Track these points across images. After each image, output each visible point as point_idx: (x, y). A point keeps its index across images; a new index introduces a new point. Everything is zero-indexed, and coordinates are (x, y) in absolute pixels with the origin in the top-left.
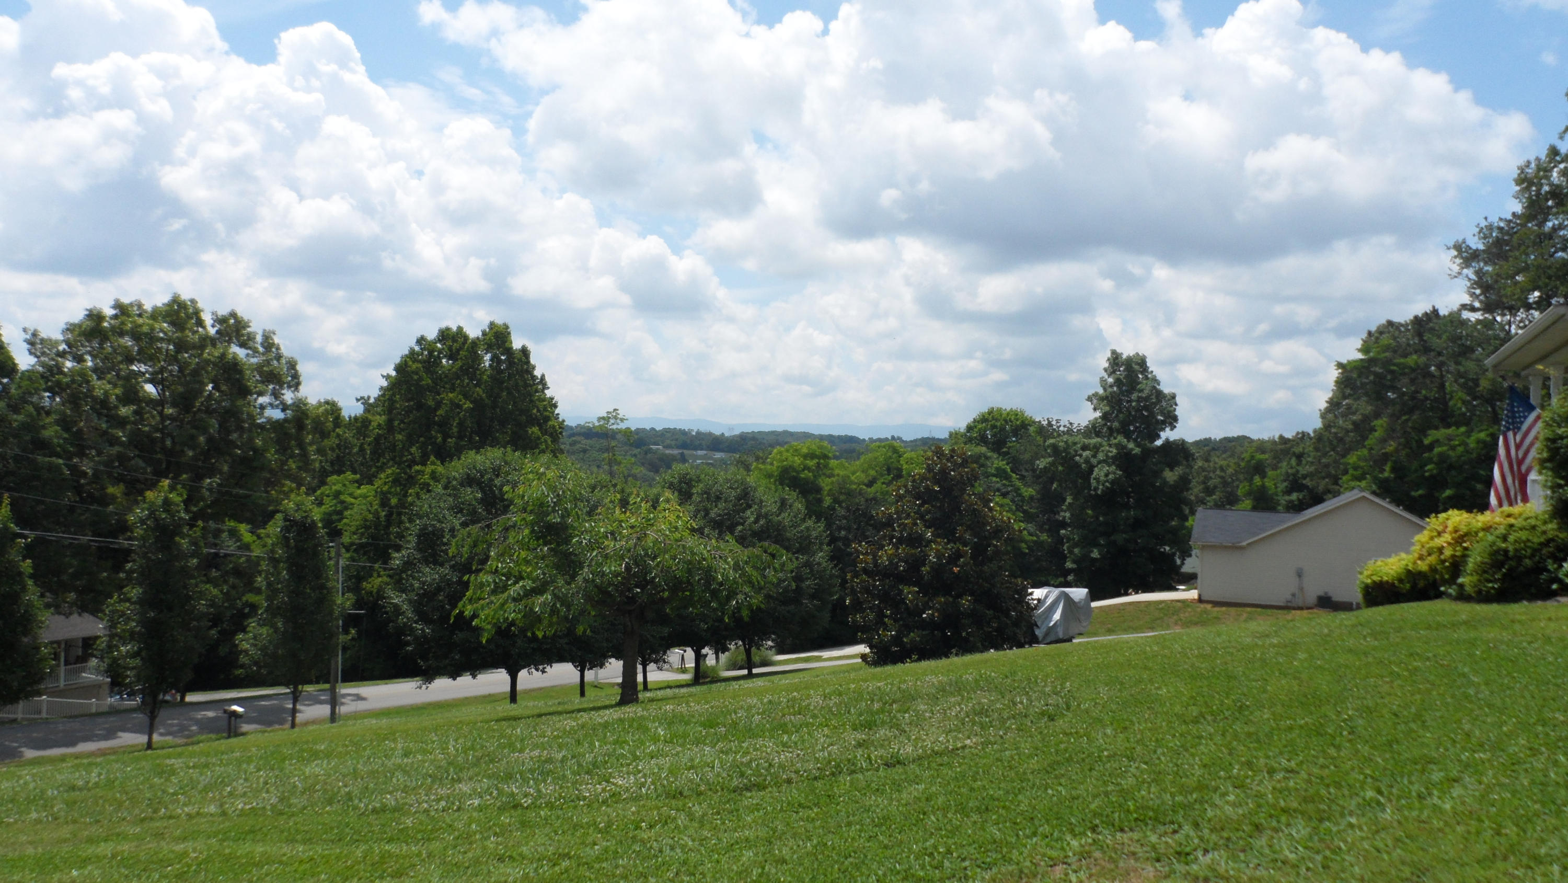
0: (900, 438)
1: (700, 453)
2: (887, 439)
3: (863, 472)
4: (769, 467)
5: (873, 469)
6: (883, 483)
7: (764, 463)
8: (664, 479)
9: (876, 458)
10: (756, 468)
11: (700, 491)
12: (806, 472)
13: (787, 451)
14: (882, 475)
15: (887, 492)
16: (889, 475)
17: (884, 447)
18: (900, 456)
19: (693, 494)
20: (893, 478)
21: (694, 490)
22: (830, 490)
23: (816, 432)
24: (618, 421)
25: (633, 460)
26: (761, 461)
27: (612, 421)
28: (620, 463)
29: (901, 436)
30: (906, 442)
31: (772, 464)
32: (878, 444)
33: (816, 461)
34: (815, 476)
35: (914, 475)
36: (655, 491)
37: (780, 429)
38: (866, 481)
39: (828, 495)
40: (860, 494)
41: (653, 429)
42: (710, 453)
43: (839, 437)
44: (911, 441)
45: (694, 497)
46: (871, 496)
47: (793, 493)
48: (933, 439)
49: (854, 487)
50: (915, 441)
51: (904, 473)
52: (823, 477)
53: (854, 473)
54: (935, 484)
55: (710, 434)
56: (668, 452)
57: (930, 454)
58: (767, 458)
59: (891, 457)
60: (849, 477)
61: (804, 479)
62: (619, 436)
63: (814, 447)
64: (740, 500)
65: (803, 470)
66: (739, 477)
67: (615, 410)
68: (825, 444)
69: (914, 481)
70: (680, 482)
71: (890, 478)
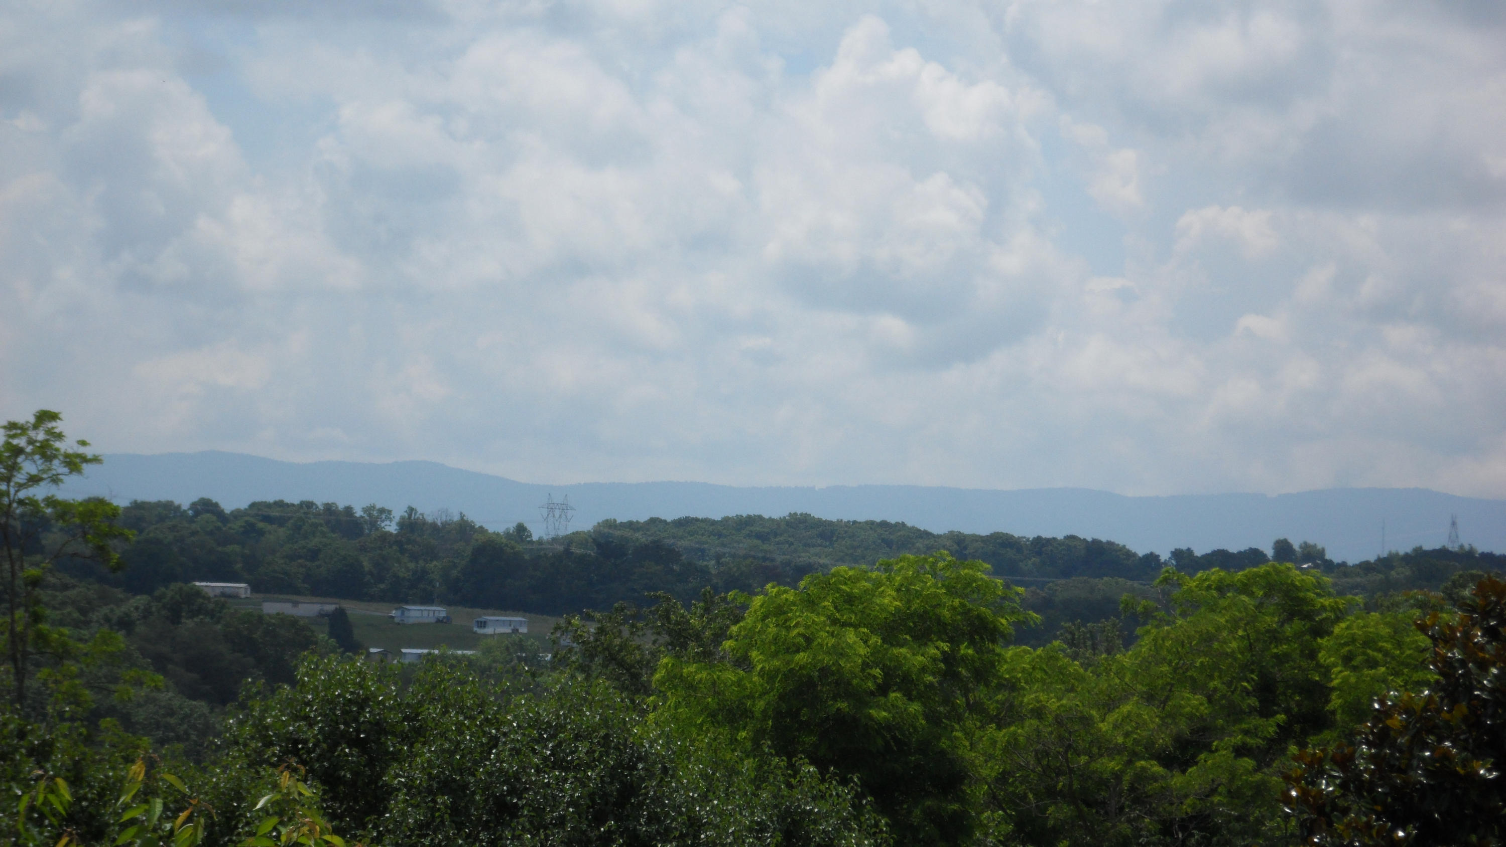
0: (1313, 555)
1: (418, 613)
2: (1254, 556)
3: (1149, 698)
4: (730, 676)
5: (1196, 687)
6: (1241, 751)
7: (706, 656)
8: (261, 730)
9: (1208, 639)
10: (674, 679)
11: (419, 778)
12: (894, 695)
13: (811, 603)
14: (1235, 714)
15: (1260, 789)
16: (1265, 712)
17: (1245, 588)
18: (1320, 631)
19: (391, 791)
20: (1285, 732)
21: (395, 776)
22: (1003, 778)
23: (939, 527)
24: (57, 466)
25: (120, 640)
26: (694, 648)
27: (28, 467)
28: (62, 655)
29: (1317, 540)
30: (1341, 569)
31: (743, 662)
32: (1216, 574)
33: (937, 648)
34: (933, 718)
35: (1386, 713)
36: (218, 777)
37: (775, 511)
38: (1163, 740)
39: (994, 802)
40: (1139, 798)
41: (206, 507)
42: (462, 617)
43: (1040, 544)
44: (1366, 567)
45: (397, 804)
46: (1187, 807)
47: (836, 789)
48: (1467, 557)
49: (1112, 765)
50: (1386, 563)
51: (1335, 701)
52: (971, 722)
53: (1109, 704)
54: (1479, 752)
55: (464, 529)
56: (272, 608)
57: (1453, 617)
58: (721, 635)
59: (1274, 637)
60: (1086, 721)
61: (888, 727)
62: (53, 538)
63: (930, 585)
64: (599, 819)
65: (883, 689)
66: (591, 716)
67: (45, 417)
68: (982, 572)
69: (1382, 738)
70: (333, 738)
71: (1270, 727)
